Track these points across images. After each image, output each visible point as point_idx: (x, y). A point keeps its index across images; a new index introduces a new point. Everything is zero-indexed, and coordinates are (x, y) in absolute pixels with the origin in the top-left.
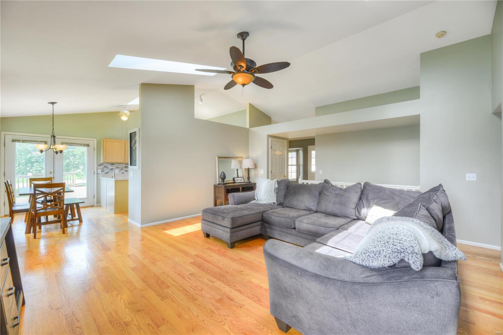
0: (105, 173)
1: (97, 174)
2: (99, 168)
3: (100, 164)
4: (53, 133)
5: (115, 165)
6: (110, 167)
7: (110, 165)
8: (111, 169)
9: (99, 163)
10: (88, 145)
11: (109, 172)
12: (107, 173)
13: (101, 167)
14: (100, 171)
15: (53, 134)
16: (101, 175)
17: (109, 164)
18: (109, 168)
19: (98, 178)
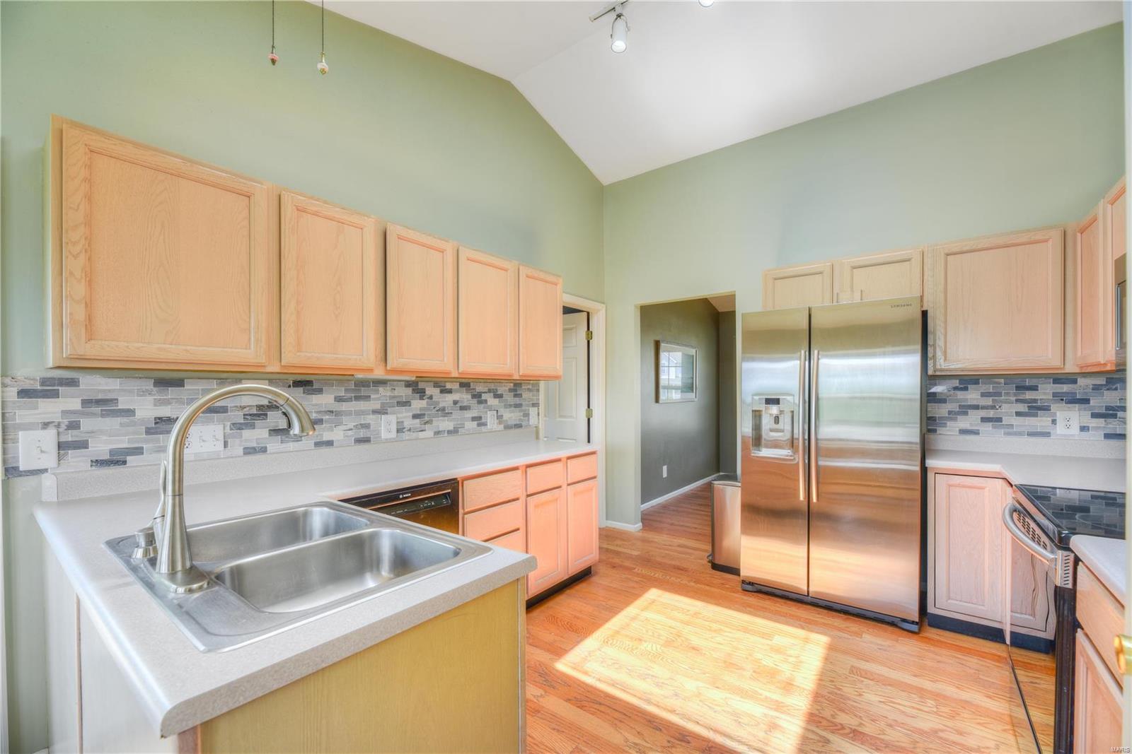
0: (99, 463)
1: (11, 472)
2: (22, 415)
3: (45, 382)
5: (189, 386)
6: (147, 407)
7: (149, 385)
8: (159, 420)
9: (29, 371)
11: (138, 451)
12: (116, 460)
13: (50, 409)
14: (36, 447)
16: (48, 481)
17: (134, 385)
18: (139, 414)
19: (18, 515)
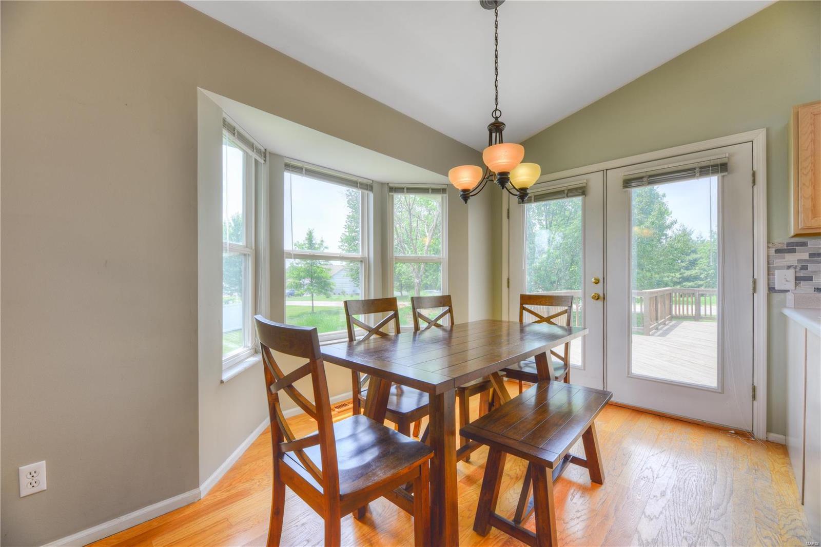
1: (771, 289)
2: (777, 262)
3: (788, 244)
4: (498, 113)
9: (781, 240)
10: (722, 168)
14: (784, 278)
15: (496, 118)
16: (790, 297)
19: (775, 311)
